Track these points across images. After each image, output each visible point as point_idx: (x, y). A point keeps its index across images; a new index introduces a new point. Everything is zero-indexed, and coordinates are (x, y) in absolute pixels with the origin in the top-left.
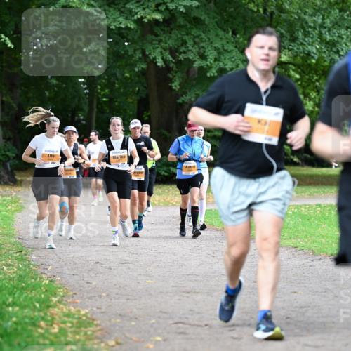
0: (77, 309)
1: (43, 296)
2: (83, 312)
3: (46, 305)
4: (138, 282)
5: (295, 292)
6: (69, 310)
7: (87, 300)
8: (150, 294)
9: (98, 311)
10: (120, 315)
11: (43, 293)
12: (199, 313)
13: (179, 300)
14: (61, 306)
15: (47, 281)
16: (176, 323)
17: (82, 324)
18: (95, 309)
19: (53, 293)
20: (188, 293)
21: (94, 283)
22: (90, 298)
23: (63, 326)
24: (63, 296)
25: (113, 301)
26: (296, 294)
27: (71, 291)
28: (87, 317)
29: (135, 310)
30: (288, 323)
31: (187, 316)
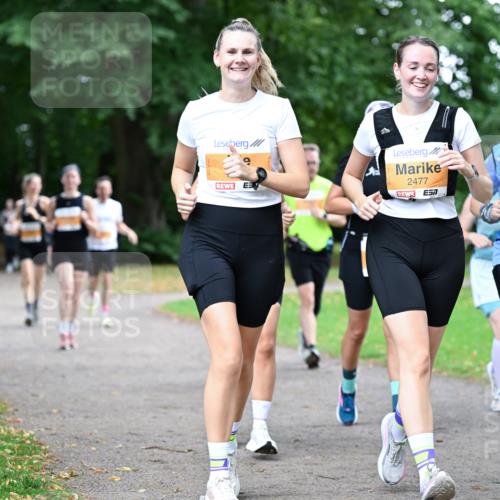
0: (19, 429)
2: (26, 435)
5: (306, 407)
6: (9, 432)
7: (32, 418)
8: (116, 410)
9: (48, 432)
10: (76, 438)
12: (179, 435)
13: (155, 417)
16: (150, 448)
17: (25, 448)
18: (43, 430)
22: (36, 416)
25: (67, 419)
26: (305, 410)
27: (12, 406)
28: (32, 441)
29: (96, 431)
30: (296, 448)
31: (164, 439)
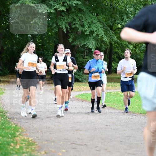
0: (28, 137)
1: (12, 132)
2: (30, 139)
3: (14, 136)
4: (55, 126)
5: (124, 130)
6: (24, 138)
7: (32, 134)
9: (37, 138)
10: (47, 140)
11: (13, 131)
12: (81, 139)
13: (73, 133)
14: (21, 136)
15: (14, 126)
16: (72, 144)
17: (30, 144)
18: (35, 138)
19: (17, 131)
20: (77, 130)
21: (35, 126)
22: (33, 133)
23: (21, 145)
24: (22, 132)
25: (44, 134)
26: (125, 131)
27: (25, 129)
28: (32, 141)
29: (53, 138)
30: (121, 144)
31: (77, 141)
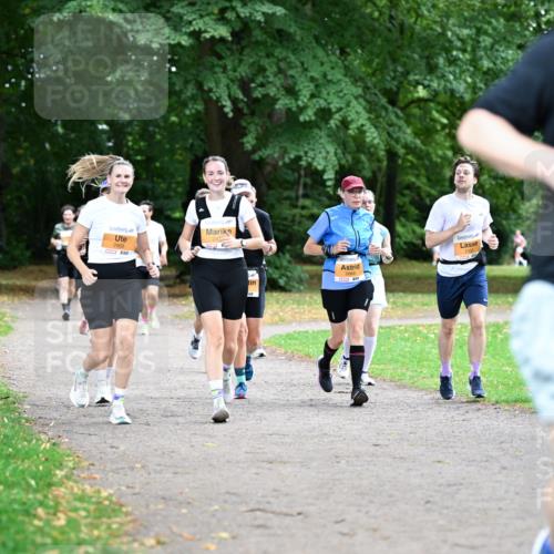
0: (97, 487)
1: (41, 468)
2: (104, 494)
3: (47, 483)
4: (192, 446)
5: (439, 462)
6: (83, 491)
7: (111, 474)
8: (210, 465)
9: (130, 491)
10: (164, 498)
11: (42, 463)
12: (287, 495)
13: (257, 474)
14: (71, 483)
15: (48, 445)
16: (252, 510)
17: (103, 511)
18: (123, 488)
19: (57, 464)
20: (271, 462)
21: (122, 448)
22: (116, 471)
23: (72, 515)
24: (74, 469)
25: (153, 475)
26: (440, 465)
27: (86, 460)
28: (111, 501)
29: (187, 490)
30: (428, 510)
31: (269, 499)
